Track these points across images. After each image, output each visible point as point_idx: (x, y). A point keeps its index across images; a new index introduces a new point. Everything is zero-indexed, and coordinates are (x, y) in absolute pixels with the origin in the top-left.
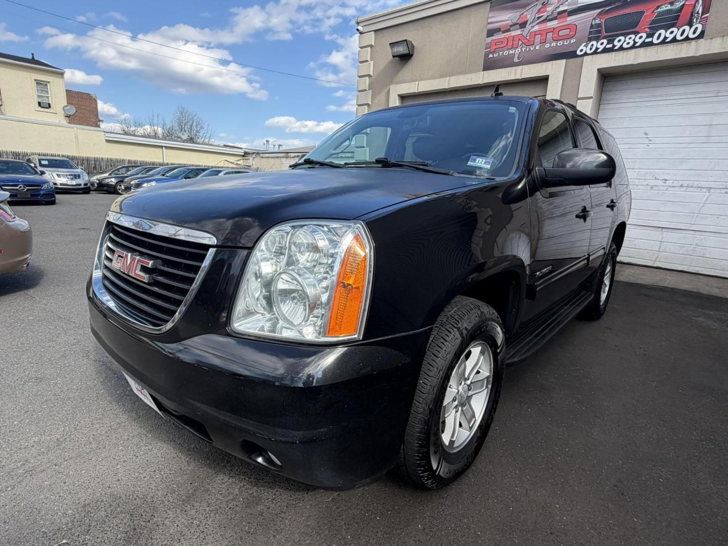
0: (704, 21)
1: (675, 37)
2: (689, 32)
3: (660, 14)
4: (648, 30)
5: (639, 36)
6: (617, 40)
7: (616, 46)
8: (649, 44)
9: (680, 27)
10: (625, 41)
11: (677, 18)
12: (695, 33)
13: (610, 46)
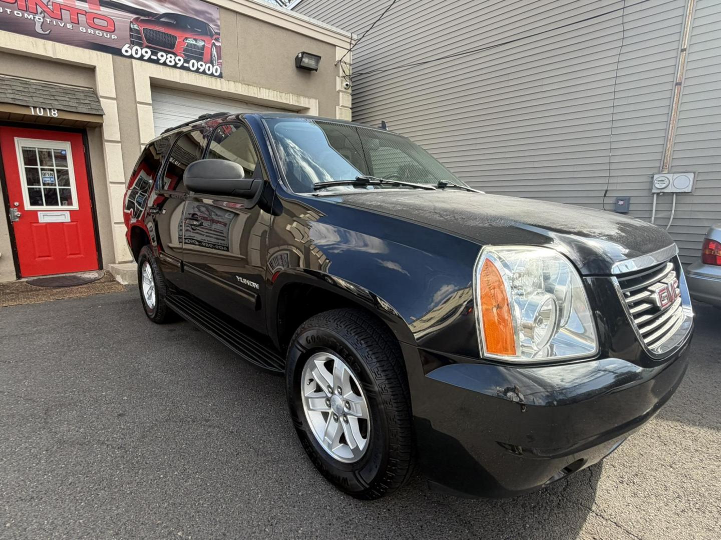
0: (220, 64)
1: (204, 70)
2: (213, 70)
3: (189, 45)
4: (184, 56)
5: (178, 58)
6: (160, 54)
7: (160, 60)
8: (188, 69)
9: (206, 63)
10: (167, 58)
11: (202, 54)
12: (216, 72)
13: (155, 58)
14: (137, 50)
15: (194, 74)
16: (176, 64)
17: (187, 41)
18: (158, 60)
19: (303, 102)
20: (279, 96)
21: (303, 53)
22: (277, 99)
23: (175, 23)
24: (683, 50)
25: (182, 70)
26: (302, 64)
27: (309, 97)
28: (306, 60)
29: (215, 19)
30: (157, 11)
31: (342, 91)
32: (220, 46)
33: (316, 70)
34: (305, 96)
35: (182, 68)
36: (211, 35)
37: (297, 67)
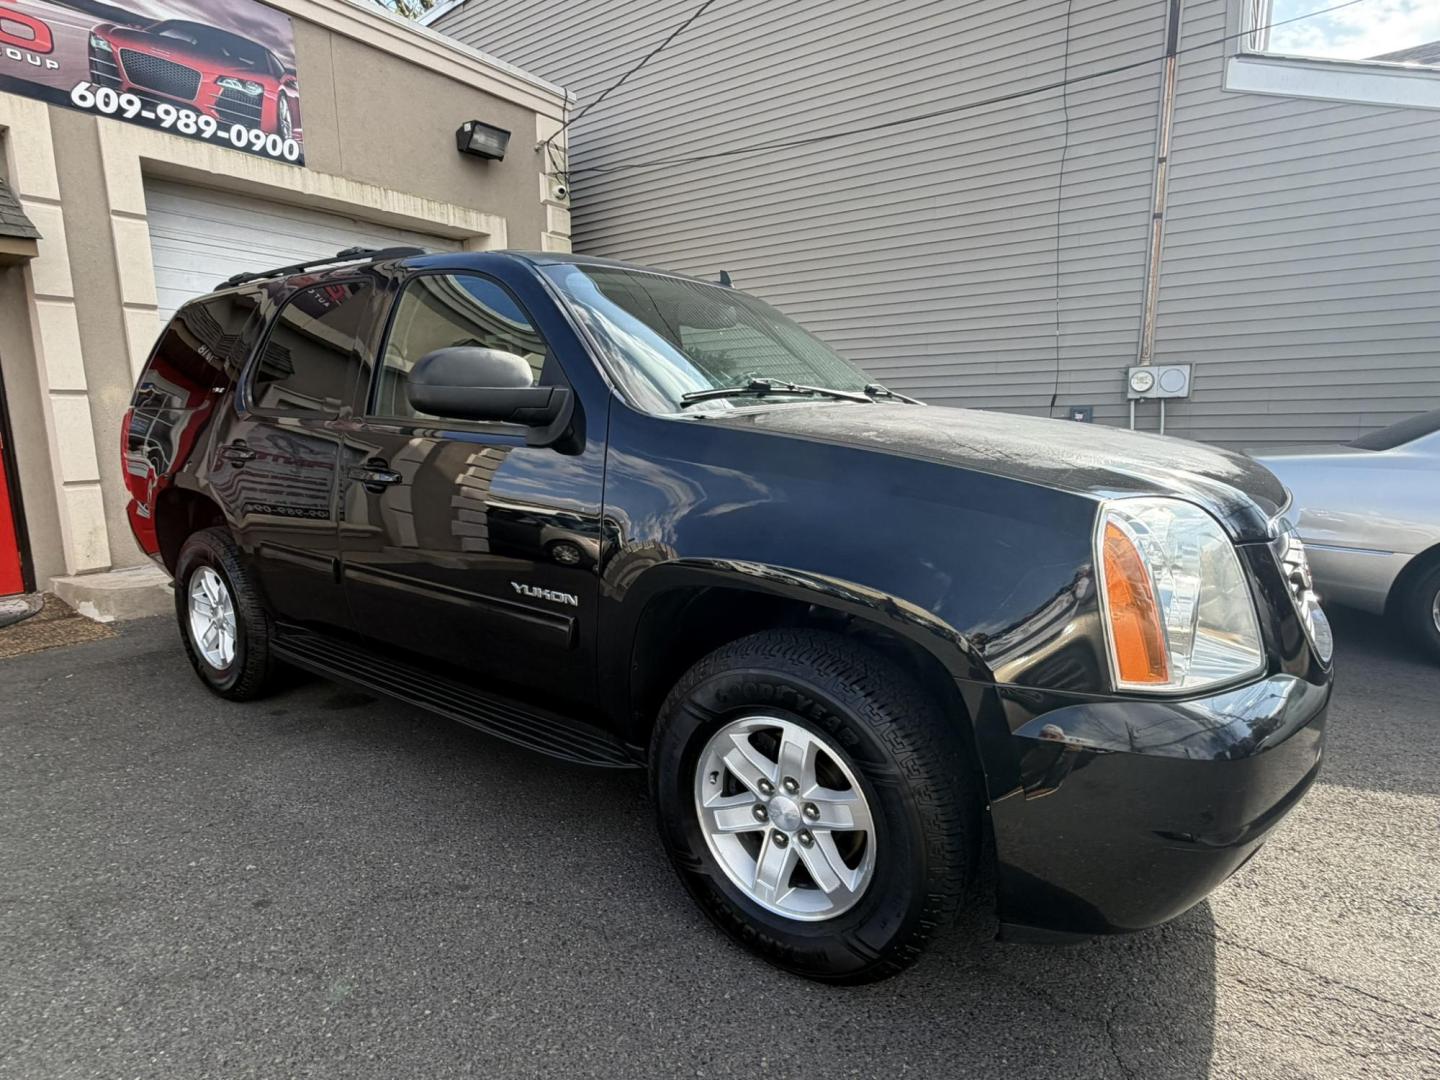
0: (297, 137)
1: (264, 147)
2: (282, 148)
3: (228, 92)
4: (217, 115)
5: (203, 119)
6: (161, 108)
7: (163, 120)
8: (227, 144)
9: (268, 133)
10: (178, 118)
11: (258, 113)
12: (291, 152)
13: (151, 116)
14: (107, 96)
15: (242, 155)
16: (200, 131)
17: (224, 84)
18: (159, 120)
19: (475, 222)
20: (425, 207)
21: (475, 124)
22: (423, 215)
23: (194, 43)
24: (1162, 160)
25: (214, 146)
26: (472, 146)
27: (488, 213)
28: (481, 139)
29: (285, 41)
30: (155, 16)
31: (551, 203)
32: (297, 98)
33: (501, 158)
34: (479, 210)
35: (215, 140)
36: (277, 75)
37: (460, 150)
